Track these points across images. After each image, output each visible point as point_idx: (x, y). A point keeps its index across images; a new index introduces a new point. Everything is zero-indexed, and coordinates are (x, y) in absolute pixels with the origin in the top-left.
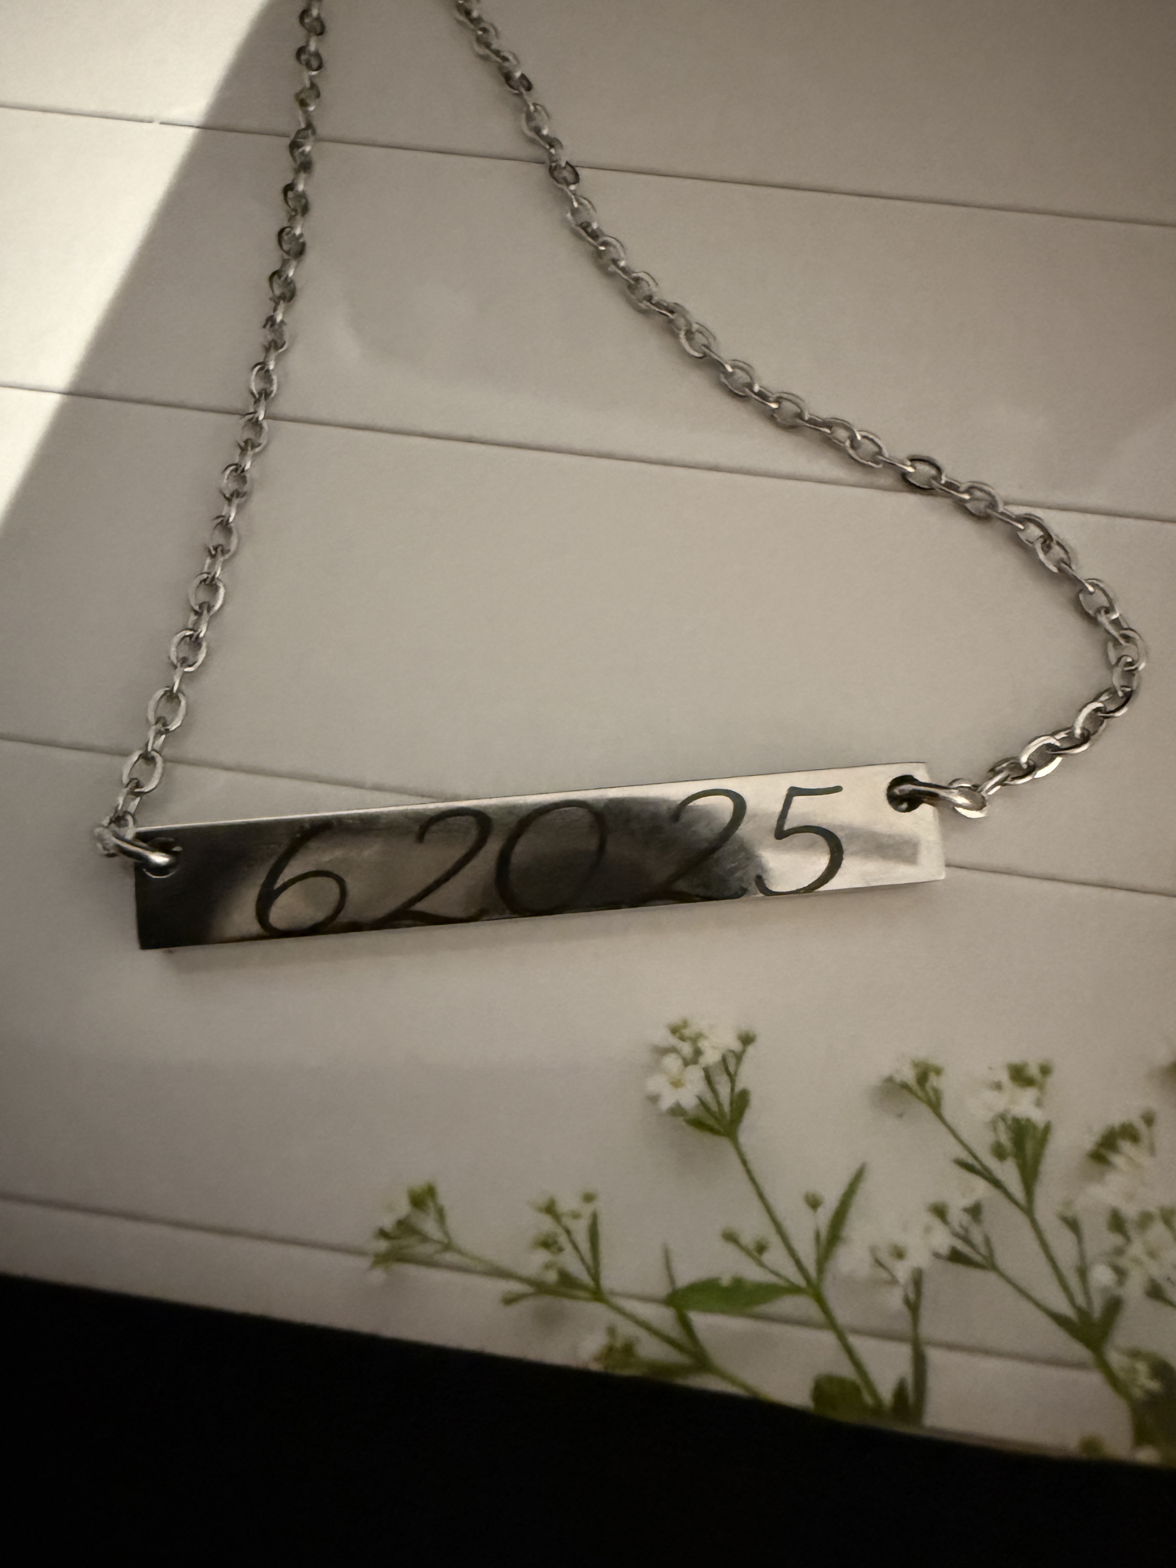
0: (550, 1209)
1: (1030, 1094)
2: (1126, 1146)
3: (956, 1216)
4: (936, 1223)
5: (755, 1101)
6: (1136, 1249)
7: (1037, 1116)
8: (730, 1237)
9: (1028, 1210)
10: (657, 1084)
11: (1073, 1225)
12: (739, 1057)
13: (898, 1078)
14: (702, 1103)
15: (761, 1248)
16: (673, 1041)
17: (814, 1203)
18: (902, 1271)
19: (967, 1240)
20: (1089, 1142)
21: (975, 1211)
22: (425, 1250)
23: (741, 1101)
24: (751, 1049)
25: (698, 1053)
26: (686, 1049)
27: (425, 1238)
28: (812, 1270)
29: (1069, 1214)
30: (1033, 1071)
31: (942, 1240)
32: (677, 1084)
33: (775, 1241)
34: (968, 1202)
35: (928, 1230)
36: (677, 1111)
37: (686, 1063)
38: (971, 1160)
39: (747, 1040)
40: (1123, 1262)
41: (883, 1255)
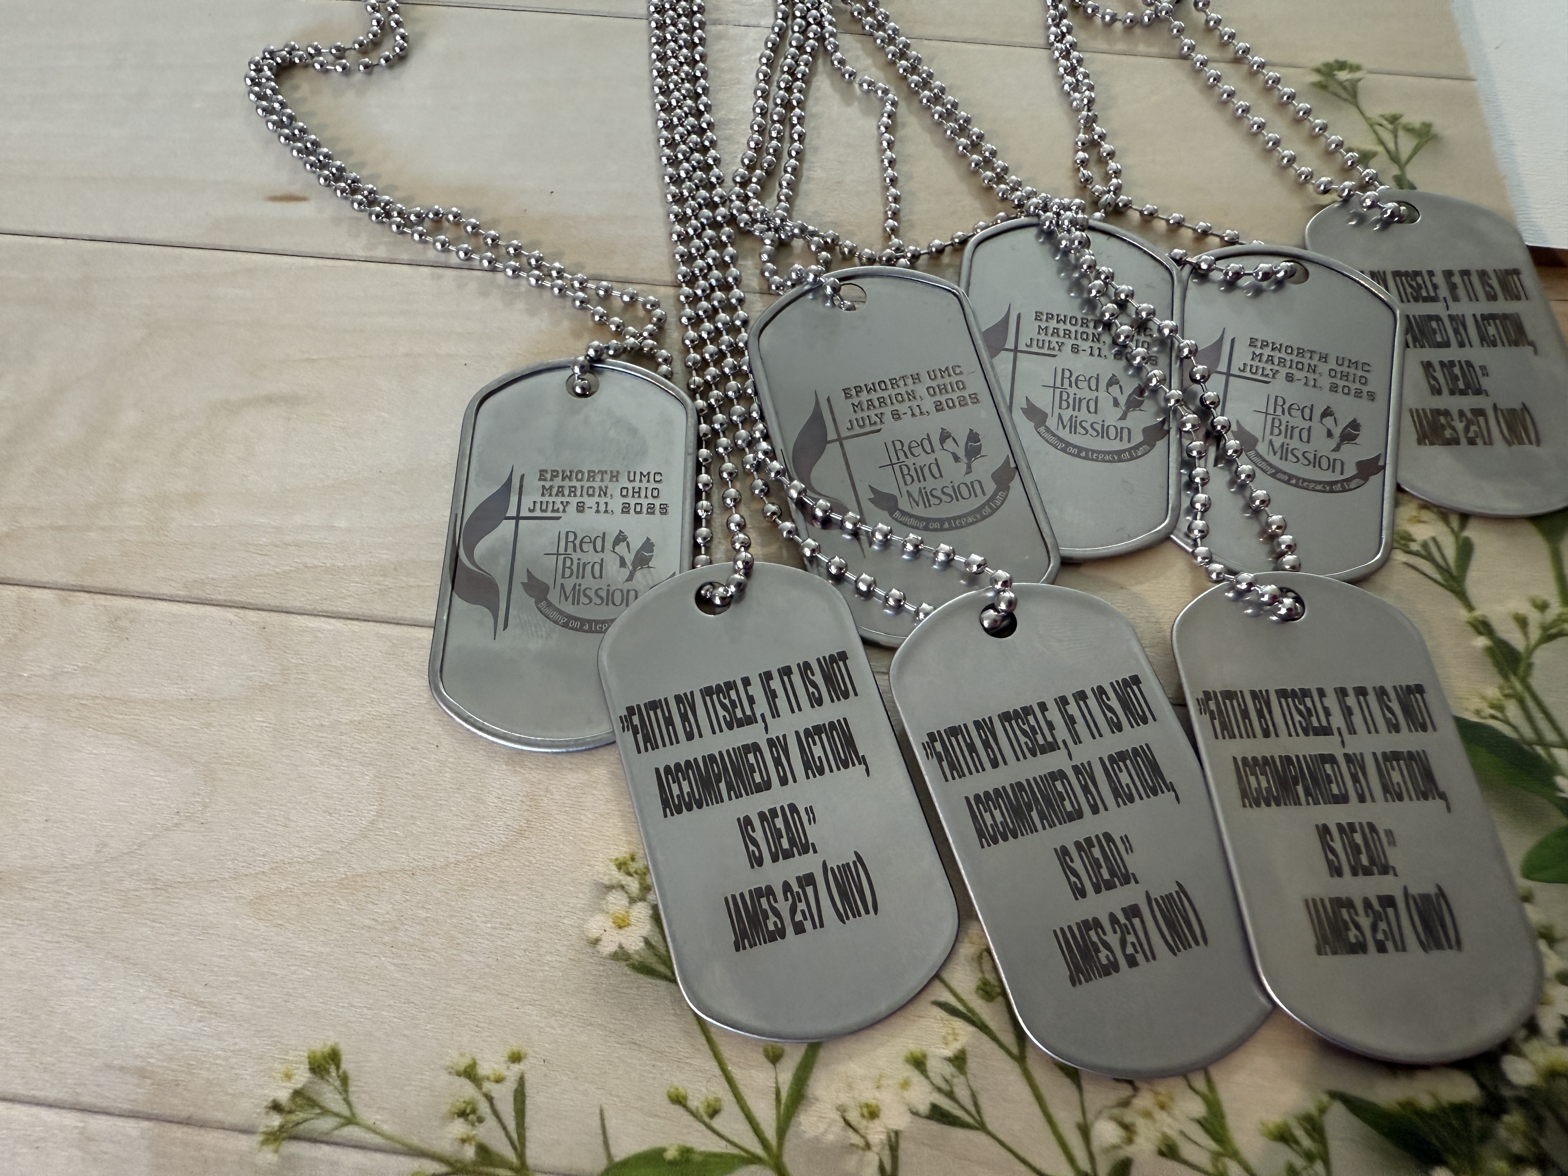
0: (470, 1073)
3: (938, 1067)
4: (914, 1075)
8: (679, 1100)
10: (597, 925)
15: (714, 1112)
16: (618, 876)
18: (877, 1134)
19: (950, 1096)
21: (959, 1061)
22: (325, 1124)
26: (633, 884)
27: (325, 1112)
28: (771, 1134)
31: (922, 1096)
32: (621, 924)
33: (729, 1103)
35: (905, 1085)
37: (633, 901)
38: (953, 1002)
40: (1129, 1117)
41: (853, 1116)
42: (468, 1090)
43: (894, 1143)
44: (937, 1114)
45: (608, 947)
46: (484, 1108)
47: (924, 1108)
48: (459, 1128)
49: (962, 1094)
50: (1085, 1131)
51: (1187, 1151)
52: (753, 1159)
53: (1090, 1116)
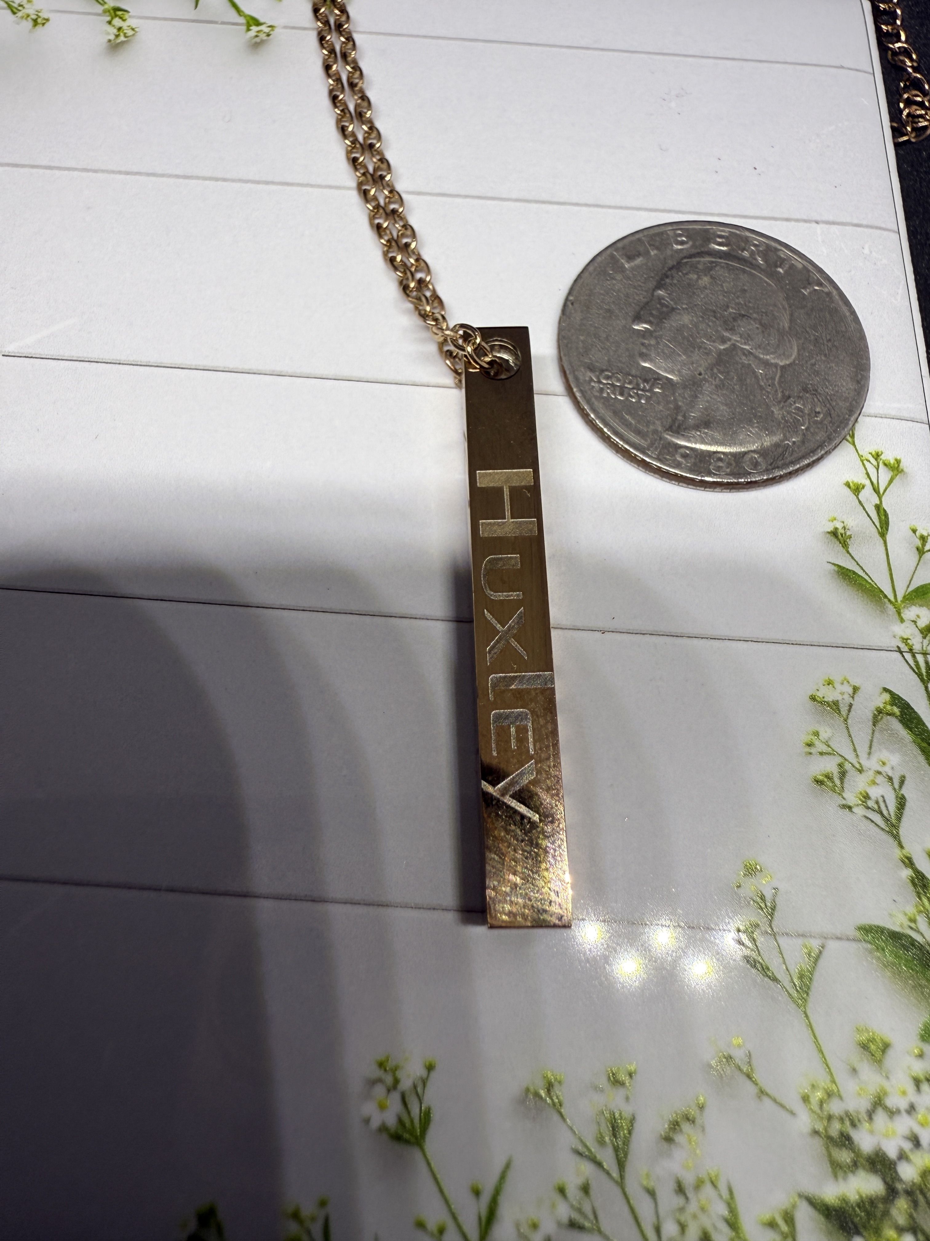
9: (621, 1184)
11: (652, 1193)
12: (424, 1082)
14: (400, 1121)
34: (580, 1181)
36: (383, 1129)
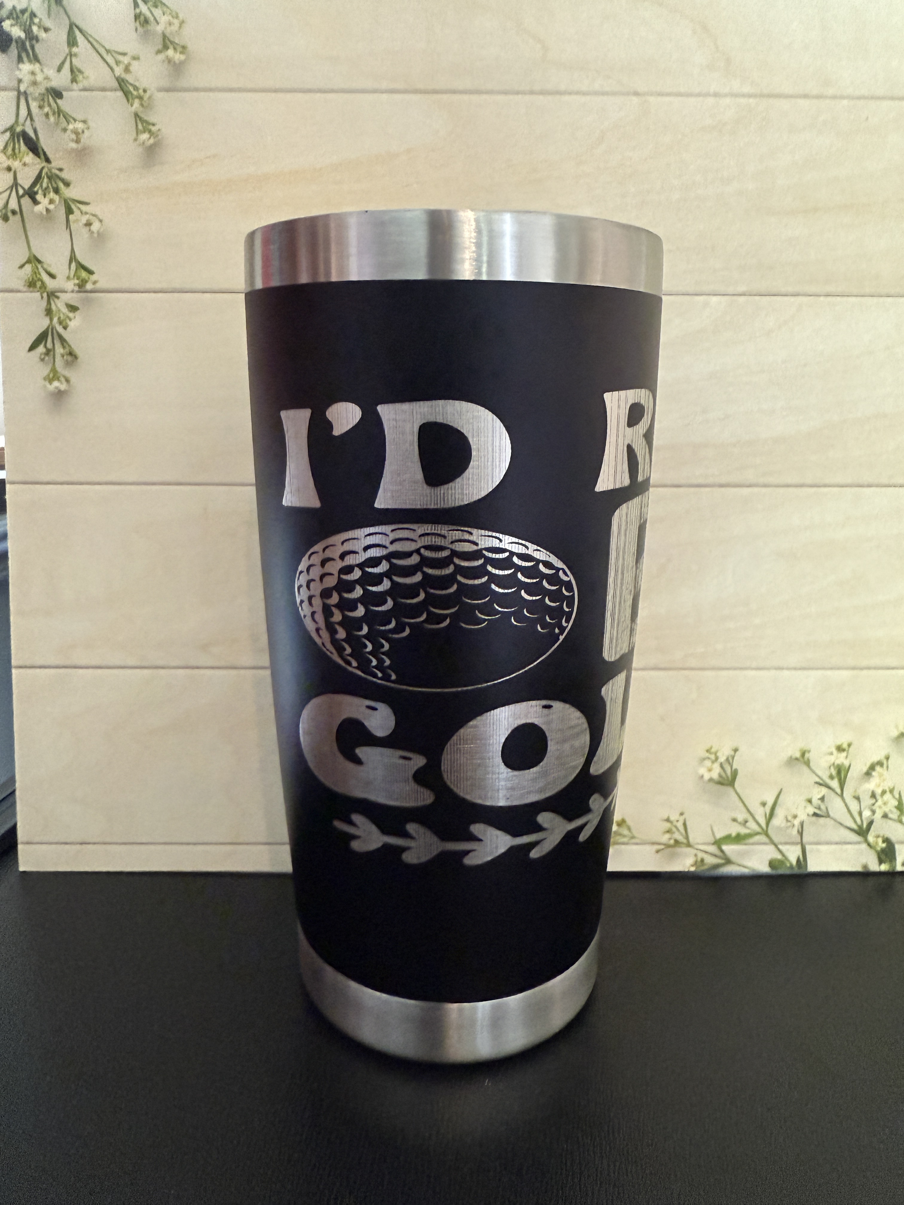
0: (668, 820)
1: (844, 754)
2: (878, 768)
3: (815, 801)
4: (809, 805)
5: (739, 771)
6: (880, 803)
7: (846, 763)
8: (734, 820)
10: (702, 771)
13: (794, 757)
15: (746, 822)
16: (707, 755)
17: (764, 804)
18: (797, 822)
19: (819, 808)
20: (865, 769)
21: (822, 799)
22: (625, 840)
23: (735, 773)
24: (737, 753)
25: (717, 758)
26: (713, 757)
27: (624, 836)
28: (764, 826)
29: (857, 795)
30: (845, 746)
31: (811, 810)
32: (710, 770)
33: (750, 819)
35: (805, 807)
37: (713, 762)
38: (821, 782)
39: (736, 750)
40: (874, 808)
41: (789, 818)
42: (668, 825)
43: (802, 824)
44: (815, 815)
45: (707, 777)
46: (674, 829)
47: (811, 813)
48: (667, 836)
49: (823, 807)
50: (860, 814)
51: (890, 815)
52: (757, 834)
53: (862, 809)
